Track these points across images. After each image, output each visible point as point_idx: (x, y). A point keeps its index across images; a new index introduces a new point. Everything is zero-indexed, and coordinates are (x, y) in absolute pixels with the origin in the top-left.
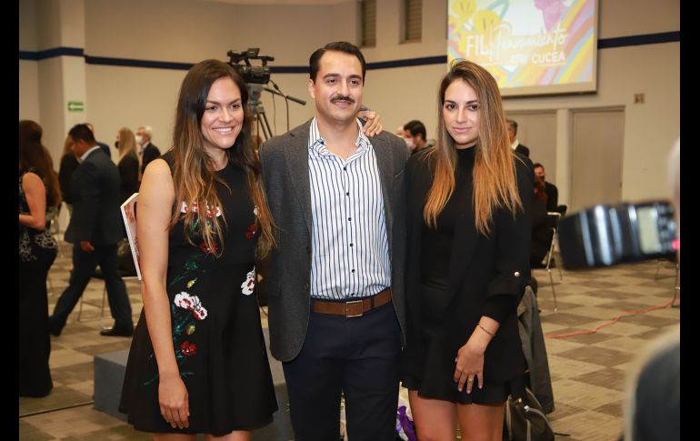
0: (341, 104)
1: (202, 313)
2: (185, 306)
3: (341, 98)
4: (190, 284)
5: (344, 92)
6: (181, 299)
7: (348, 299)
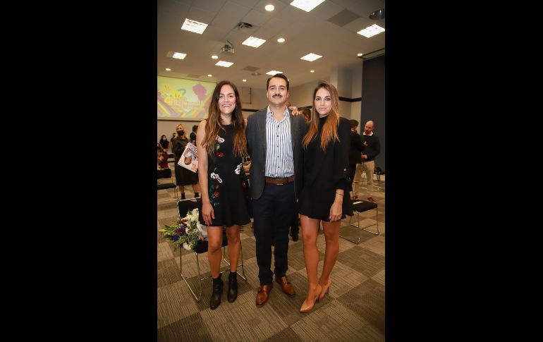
0: (277, 97)
1: (220, 181)
2: (214, 178)
3: (276, 95)
4: (215, 169)
5: (277, 93)
6: (213, 175)
7: (277, 178)
